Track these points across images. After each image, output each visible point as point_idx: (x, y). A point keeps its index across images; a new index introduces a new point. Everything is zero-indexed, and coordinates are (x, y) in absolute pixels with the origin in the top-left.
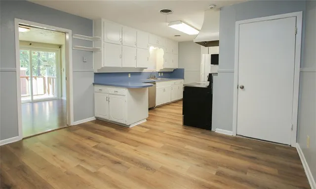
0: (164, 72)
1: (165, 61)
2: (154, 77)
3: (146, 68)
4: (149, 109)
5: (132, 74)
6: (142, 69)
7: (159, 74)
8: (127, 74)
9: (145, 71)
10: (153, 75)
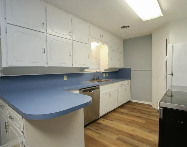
0: (109, 73)
1: (111, 59)
2: (98, 79)
3: (87, 68)
4: (85, 126)
5: (69, 75)
6: (83, 69)
7: (104, 74)
8: (62, 76)
9: (86, 71)
10: (97, 76)
